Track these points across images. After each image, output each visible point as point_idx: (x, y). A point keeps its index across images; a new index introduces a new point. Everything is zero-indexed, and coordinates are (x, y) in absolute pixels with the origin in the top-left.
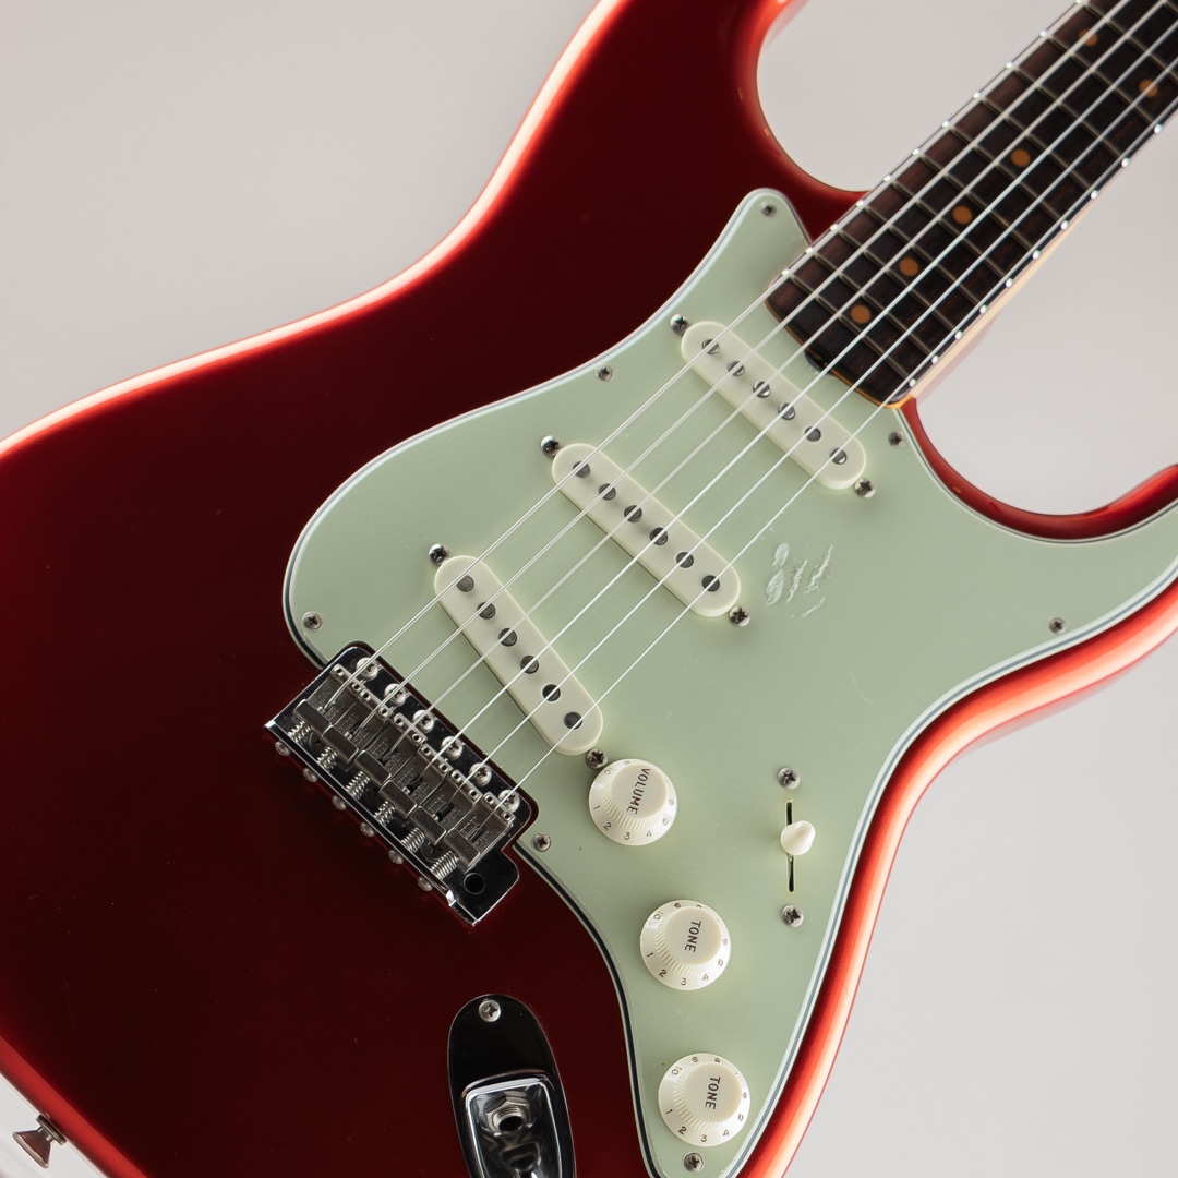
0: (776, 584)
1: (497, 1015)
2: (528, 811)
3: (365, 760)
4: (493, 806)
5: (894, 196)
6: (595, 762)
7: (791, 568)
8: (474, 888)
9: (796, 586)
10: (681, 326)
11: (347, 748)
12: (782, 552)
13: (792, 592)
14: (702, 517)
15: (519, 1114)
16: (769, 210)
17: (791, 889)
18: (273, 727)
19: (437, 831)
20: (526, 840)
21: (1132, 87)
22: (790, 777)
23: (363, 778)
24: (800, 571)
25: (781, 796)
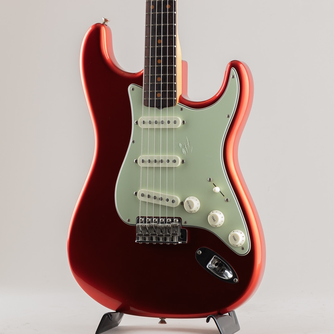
0: (184, 151)
1: (201, 252)
2: (180, 219)
3: (152, 234)
4: (173, 225)
5: (147, 68)
6: (182, 203)
7: (184, 146)
8: (182, 238)
9: (187, 148)
10: (137, 123)
11: (148, 235)
12: (180, 145)
13: (187, 150)
14: (164, 152)
15: (216, 262)
16: (133, 89)
17: (224, 196)
18: (137, 241)
19: (169, 235)
20: (183, 224)
21: (165, 10)
22: (210, 179)
23: (154, 237)
24: (185, 145)
25: (211, 183)
